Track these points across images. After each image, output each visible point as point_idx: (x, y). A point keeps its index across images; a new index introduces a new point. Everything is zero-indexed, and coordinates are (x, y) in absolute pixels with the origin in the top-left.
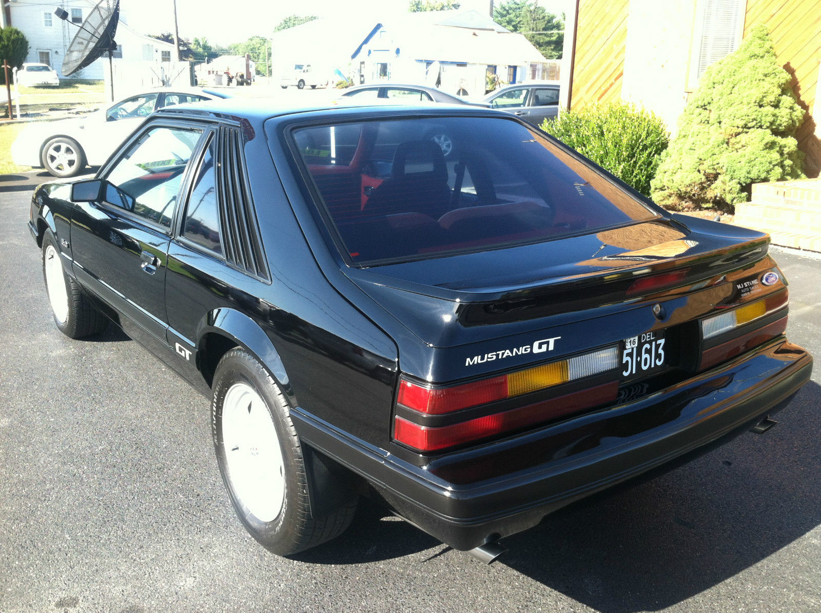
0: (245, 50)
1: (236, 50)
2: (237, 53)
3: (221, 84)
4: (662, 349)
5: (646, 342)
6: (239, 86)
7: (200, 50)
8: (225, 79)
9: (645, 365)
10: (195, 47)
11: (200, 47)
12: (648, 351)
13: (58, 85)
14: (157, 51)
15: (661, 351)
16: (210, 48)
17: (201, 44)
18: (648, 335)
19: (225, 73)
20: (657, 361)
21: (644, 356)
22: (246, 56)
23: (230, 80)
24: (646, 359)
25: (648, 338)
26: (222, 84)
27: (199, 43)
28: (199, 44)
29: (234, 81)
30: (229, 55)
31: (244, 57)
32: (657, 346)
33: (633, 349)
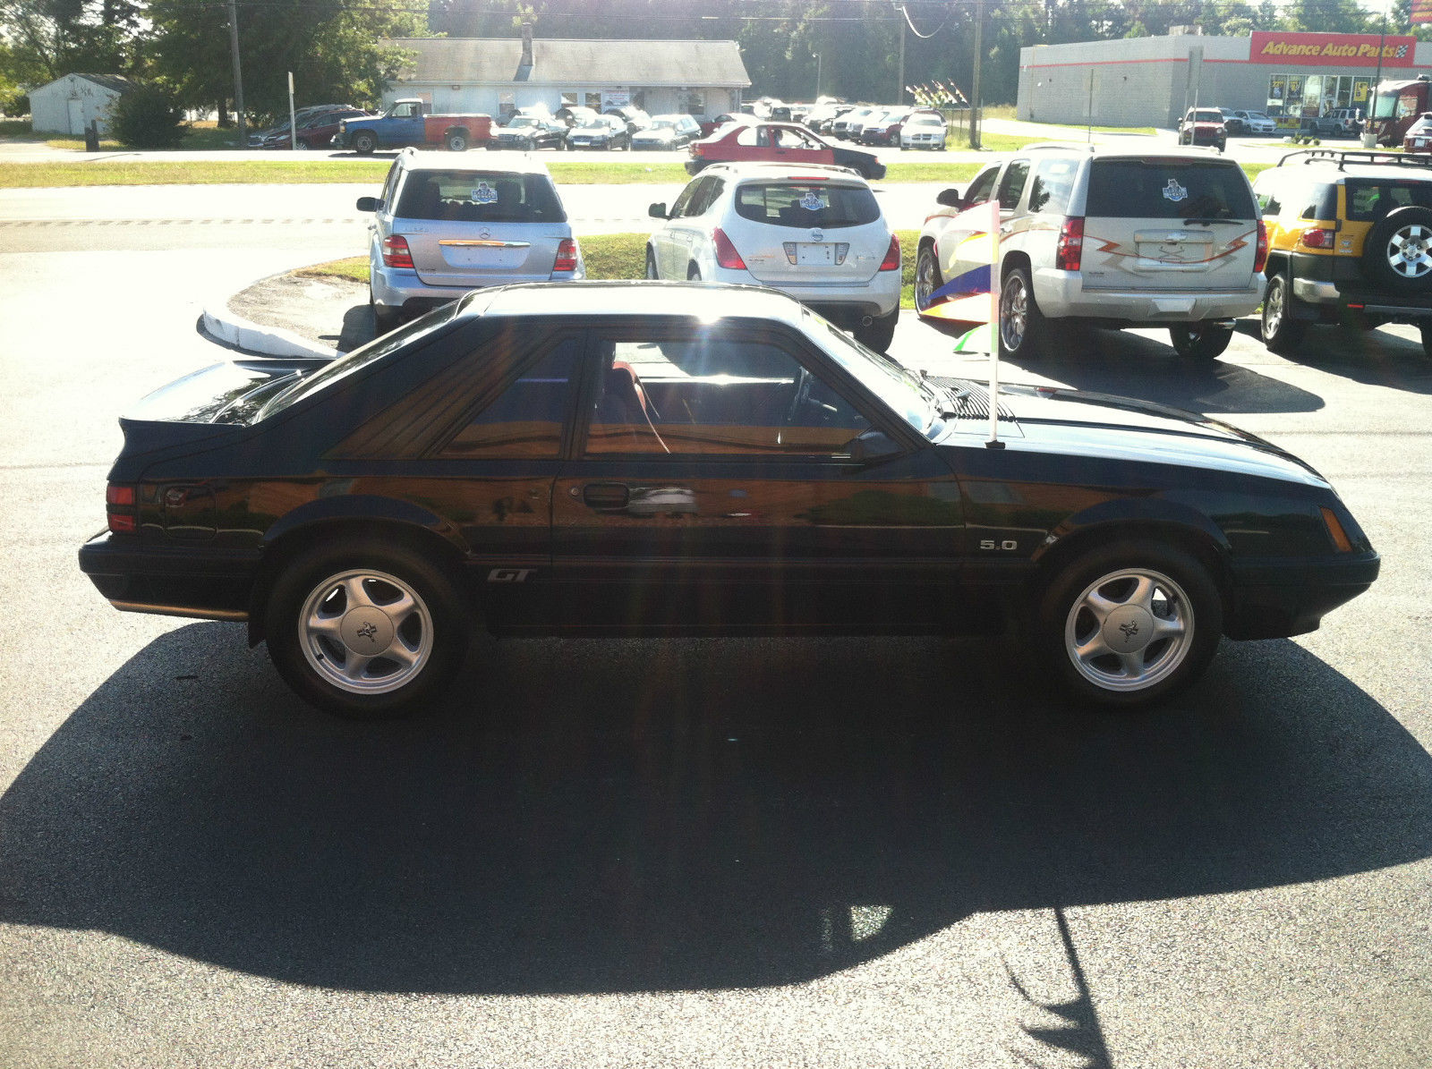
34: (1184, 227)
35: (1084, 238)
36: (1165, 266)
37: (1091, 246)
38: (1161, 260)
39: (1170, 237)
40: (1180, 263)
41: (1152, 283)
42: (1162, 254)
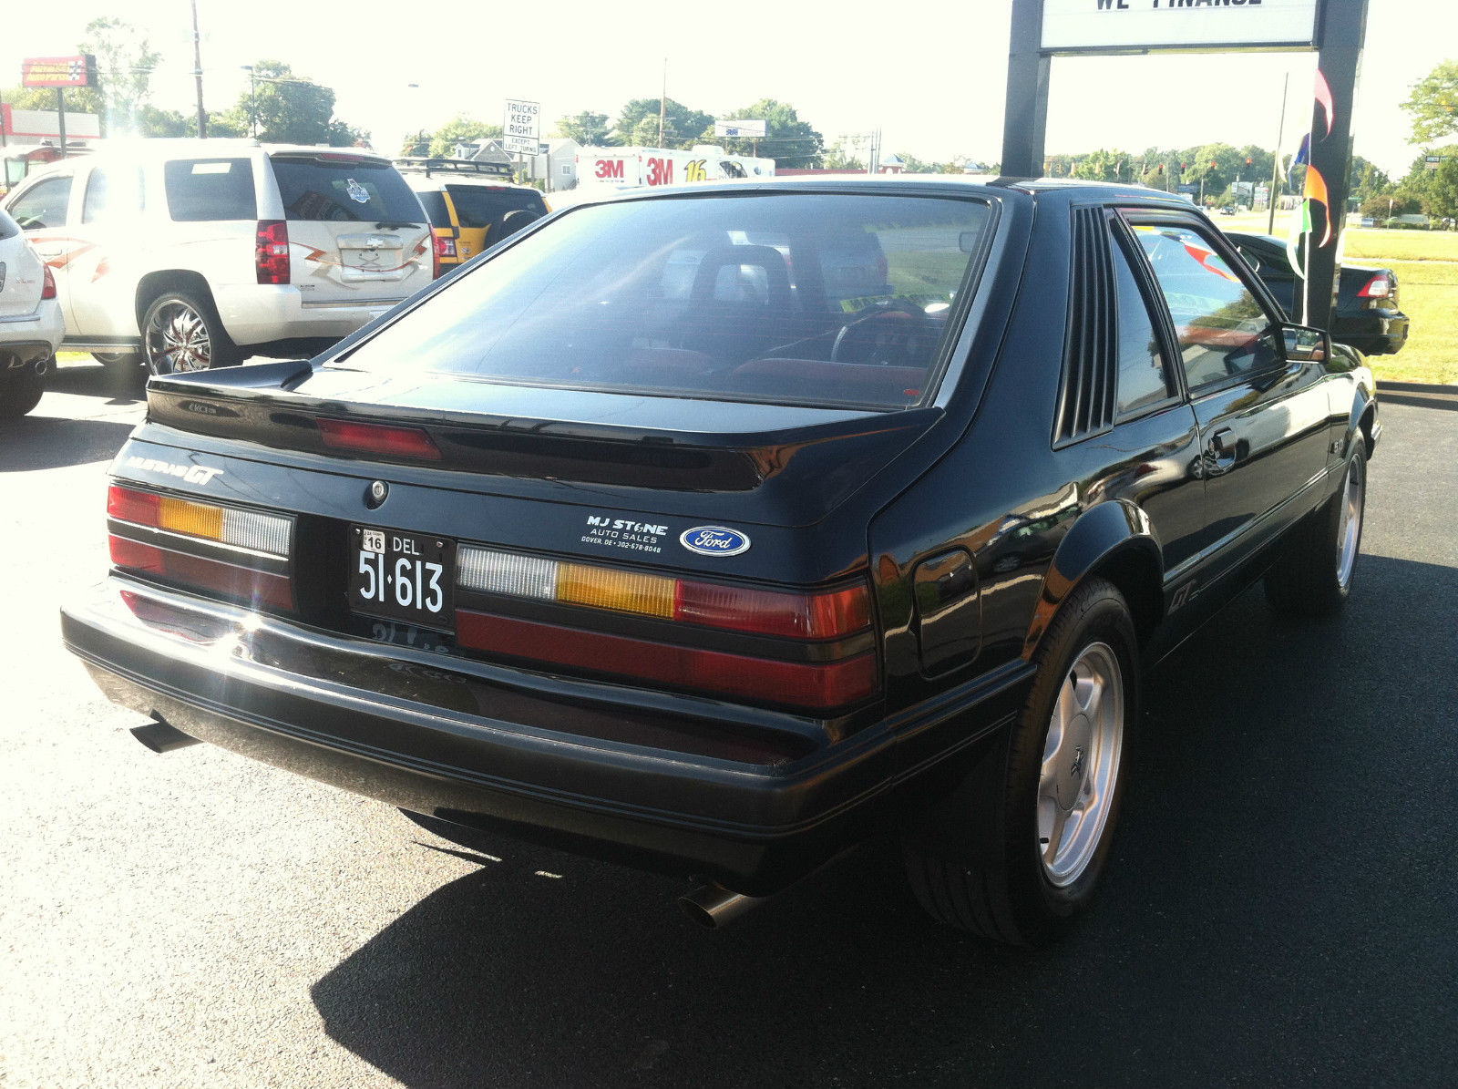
4: (437, 583)
5: (401, 555)
9: (404, 596)
12: (410, 574)
15: (433, 585)
18: (407, 543)
20: (428, 601)
21: (400, 580)
24: (404, 587)
25: (407, 549)
32: (427, 575)
33: (377, 555)
34: (377, 232)
35: (290, 245)
36: (368, 276)
37: (298, 255)
38: (362, 268)
39: (370, 243)
40: (379, 271)
41: (358, 295)
42: (362, 262)
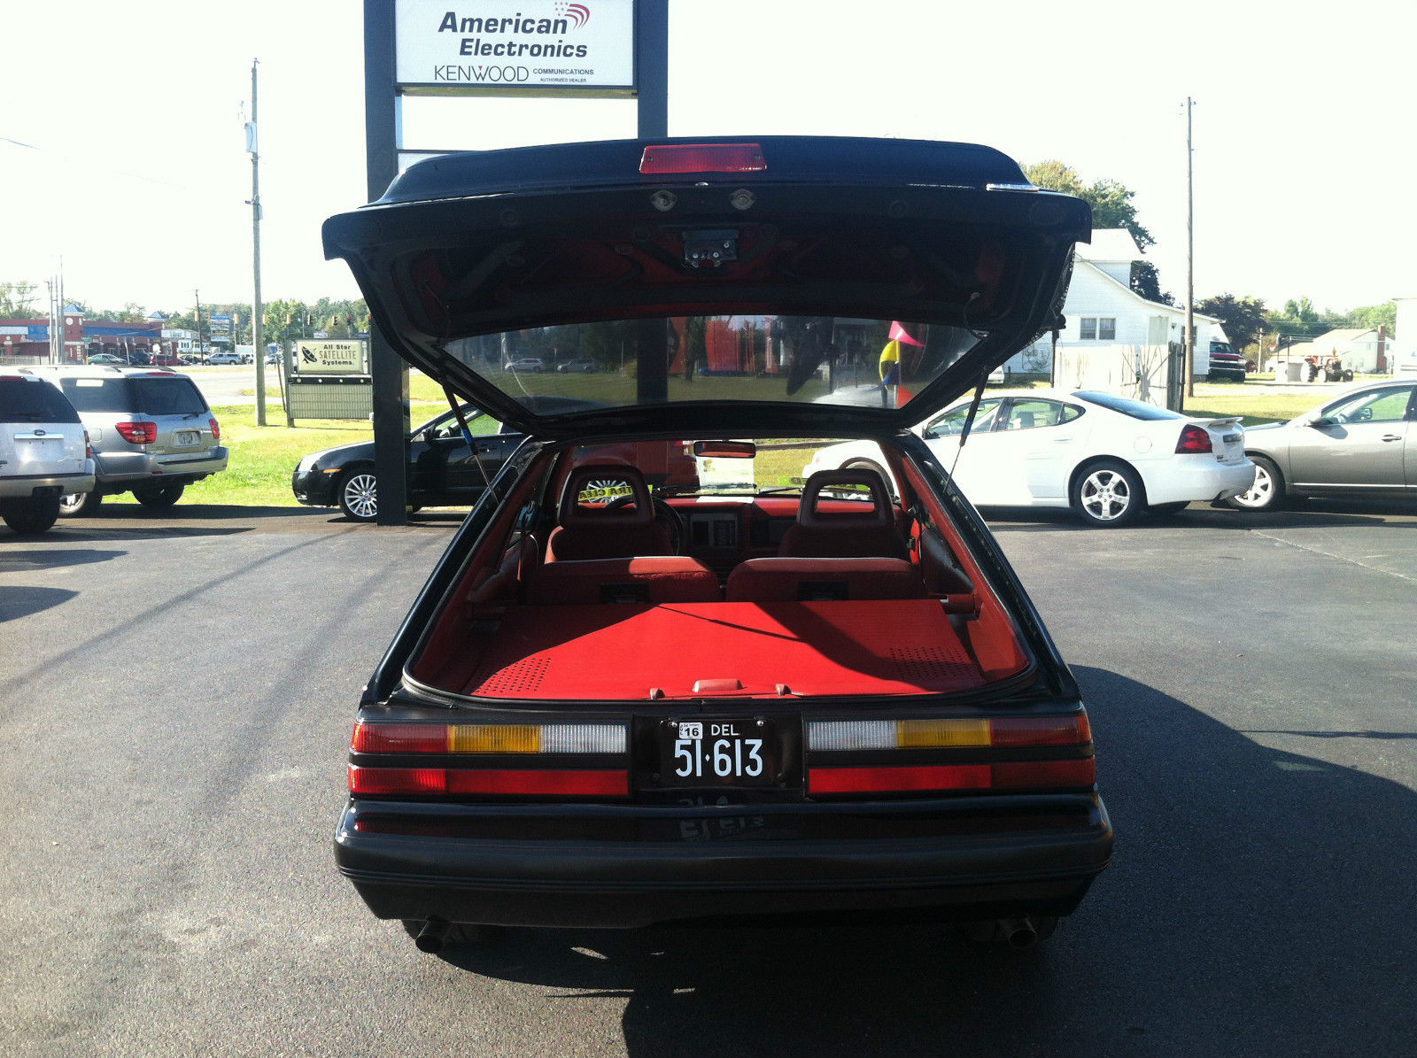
0: (1380, 318)
1: (1363, 318)
2: (1366, 323)
3: (1297, 378)
4: (758, 754)
5: (721, 737)
6: (1329, 383)
7: (1297, 321)
8: (1306, 371)
9: (723, 769)
10: (1288, 315)
11: (1297, 315)
12: (728, 752)
13: (1002, 382)
14: (1173, 327)
15: (755, 756)
16: (1315, 317)
17: (1300, 310)
18: (725, 728)
19: (1307, 360)
20: (748, 768)
21: (718, 757)
22: (1379, 330)
23: (1314, 372)
24: (722, 761)
25: (726, 732)
26: (1300, 380)
27: (1297, 309)
28: (1296, 311)
29: (1322, 374)
30: (1350, 328)
31: (1375, 331)
32: (747, 748)
33: (693, 741)
